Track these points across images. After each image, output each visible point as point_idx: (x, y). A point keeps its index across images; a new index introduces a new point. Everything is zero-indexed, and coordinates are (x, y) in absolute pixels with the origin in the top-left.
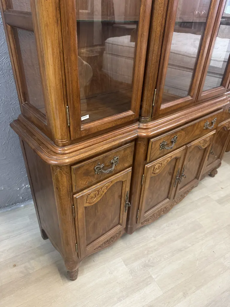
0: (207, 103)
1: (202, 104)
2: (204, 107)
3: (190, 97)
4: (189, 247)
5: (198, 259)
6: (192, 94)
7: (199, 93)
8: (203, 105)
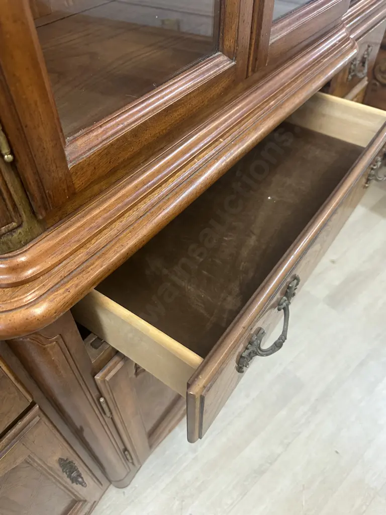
0: (291, 68)
1: (274, 73)
2: (282, 88)
3: (223, 58)
4: (279, 455)
5: (303, 486)
6: (229, 43)
7: (258, 35)
8: (277, 78)
